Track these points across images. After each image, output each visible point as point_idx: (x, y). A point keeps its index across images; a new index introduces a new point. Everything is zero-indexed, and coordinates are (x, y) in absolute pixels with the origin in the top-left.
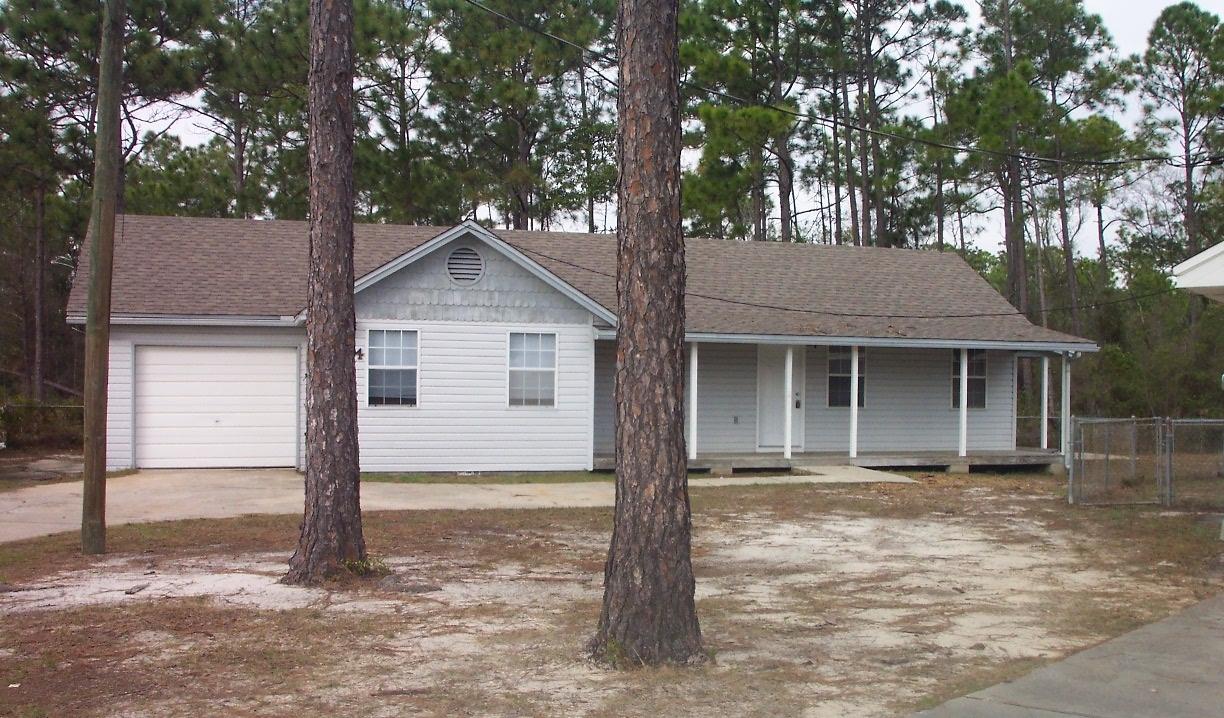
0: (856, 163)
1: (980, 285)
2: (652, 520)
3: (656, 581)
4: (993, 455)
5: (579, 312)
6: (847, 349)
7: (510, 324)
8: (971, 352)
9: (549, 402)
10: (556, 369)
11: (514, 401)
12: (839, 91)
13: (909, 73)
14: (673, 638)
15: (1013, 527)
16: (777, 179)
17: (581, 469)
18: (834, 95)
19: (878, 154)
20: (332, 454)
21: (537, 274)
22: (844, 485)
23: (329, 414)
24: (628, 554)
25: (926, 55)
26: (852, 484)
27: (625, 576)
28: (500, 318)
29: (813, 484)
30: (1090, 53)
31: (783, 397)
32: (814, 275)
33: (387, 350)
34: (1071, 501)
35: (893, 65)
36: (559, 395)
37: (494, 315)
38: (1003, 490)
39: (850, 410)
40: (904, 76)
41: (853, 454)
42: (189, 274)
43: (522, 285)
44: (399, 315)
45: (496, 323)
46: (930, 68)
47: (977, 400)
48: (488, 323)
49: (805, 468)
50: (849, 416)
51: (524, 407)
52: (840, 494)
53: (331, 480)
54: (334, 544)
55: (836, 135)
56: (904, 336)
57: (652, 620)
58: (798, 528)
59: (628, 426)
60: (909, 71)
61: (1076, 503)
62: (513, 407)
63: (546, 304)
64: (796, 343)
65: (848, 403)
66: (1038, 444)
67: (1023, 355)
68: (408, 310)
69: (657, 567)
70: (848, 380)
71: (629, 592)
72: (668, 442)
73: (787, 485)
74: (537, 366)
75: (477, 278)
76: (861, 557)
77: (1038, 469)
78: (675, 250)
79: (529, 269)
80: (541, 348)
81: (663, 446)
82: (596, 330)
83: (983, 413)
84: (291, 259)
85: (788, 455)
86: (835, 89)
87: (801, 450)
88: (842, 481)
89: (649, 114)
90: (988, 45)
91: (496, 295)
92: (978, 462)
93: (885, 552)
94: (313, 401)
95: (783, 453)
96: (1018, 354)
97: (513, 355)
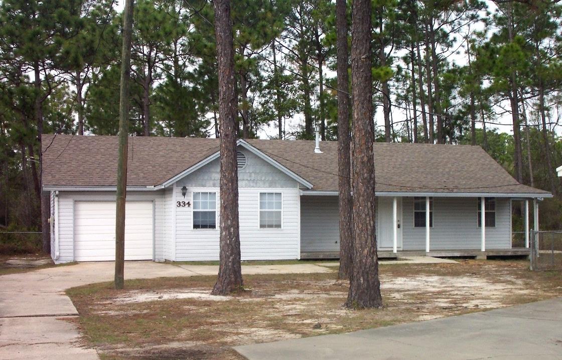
0: (425, 87)
1: (492, 163)
2: (366, 262)
3: (368, 281)
4: (499, 251)
5: (292, 182)
6: (424, 198)
7: (260, 188)
8: (487, 199)
9: (279, 226)
10: (282, 210)
11: (262, 226)
12: (415, 49)
13: (455, 40)
14: (373, 300)
15: (501, 278)
16: (383, 105)
17: (295, 259)
18: (412, 52)
19: (437, 82)
20: (231, 245)
21: (272, 164)
22: (424, 264)
23: (230, 230)
24: (358, 273)
25: (465, 30)
26: (428, 264)
27: (357, 280)
28: (255, 185)
29: (409, 264)
30: (559, 27)
31: (392, 222)
32: (406, 160)
33: (202, 202)
34: (531, 269)
35: (446, 35)
36: (284, 223)
37: (252, 184)
38: (501, 266)
39: (425, 229)
40: (452, 41)
41: (428, 250)
42: (98, 165)
43: (265, 169)
44: (207, 185)
45: (253, 188)
46: (466, 37)
47: (490, 223)
48: (249, 188)
49: (404, 258)
50: (425, 232)
51: (267, 229)
52: (422, 268)
53: (231, 255)
54: (233, 279)
55: (413, 71)
56: (452, 192)
57: (367, 294)
58: (405, 279)
59: (358, 231)
60: (455, 38)
61: (534, 270)
62: (262, 229)
63: (277, 179)
64: (398, 195)
65: (424, 225)
66: (524, 246)
67: (515, 199)
68: (211, 182)
69: (368, 277)
70: (425, 214)
71: (359, 285)
72: (371, 236)
73: (396, 264)
74: (273, 209)
75: (244, 167)
76: (434, 287)
77: (523, 257)
78: (372, 173)
79: (269, 161)
80: (274, 199)
81: (369, 237)
82: (301, 191)
83: (494, 230)
84: (145, 157)
85: (395, 251)
86: (413, 48)
87: (401, 249)
88: (423, 262)
89: (364, 129)
90: (499, 21)
91: (253, 175)
92: (491, 254)
93: (443, 286)
94: (223, 225)
95: (393, 251)
96: (512, 199)
97: (261, 203)
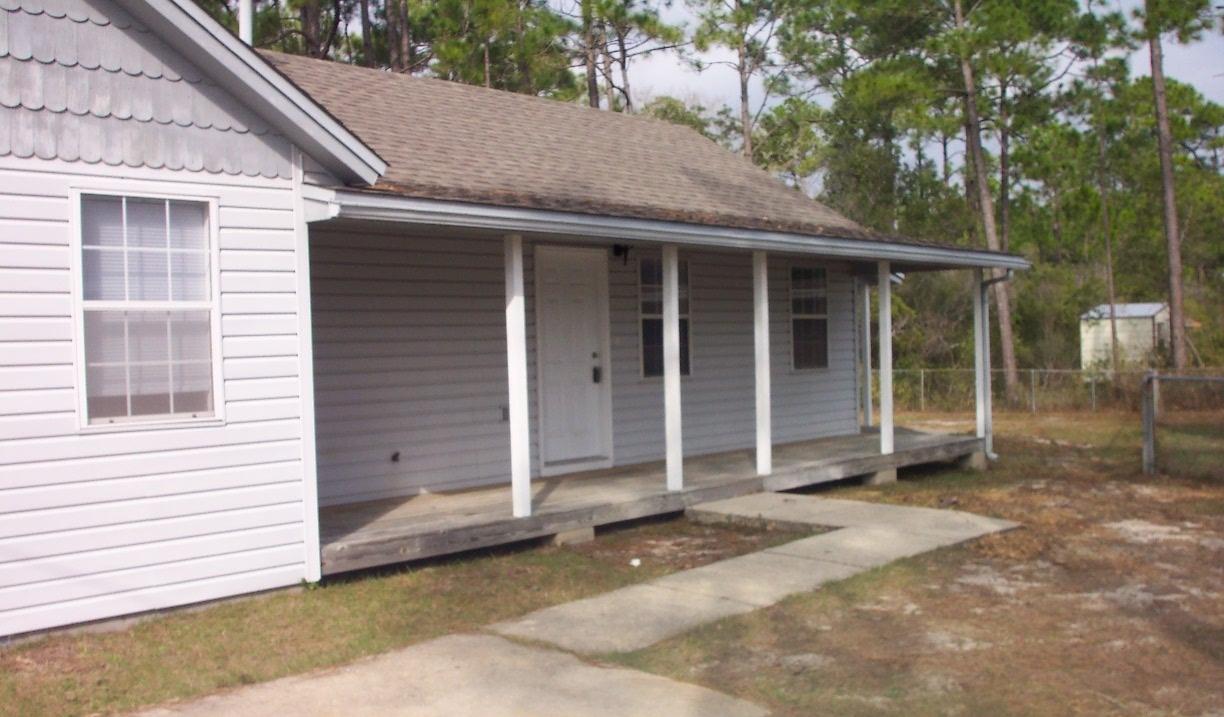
7: (79, 166)
10: (213, 306)
11: (102, 406)
17: (296, 580)
28: (49, 147)
36: (225, 379)
37: (28, 137)
45: (38, 163)
48: (14, 162)
51: (129, 421)
62: (102, 424)
74: (161, 296)
83: (826, 376)
87: (610, 463)
91: (35, 71)
92: (909, 461)
97: (92, 266)
